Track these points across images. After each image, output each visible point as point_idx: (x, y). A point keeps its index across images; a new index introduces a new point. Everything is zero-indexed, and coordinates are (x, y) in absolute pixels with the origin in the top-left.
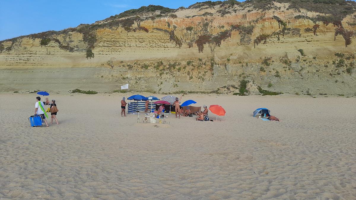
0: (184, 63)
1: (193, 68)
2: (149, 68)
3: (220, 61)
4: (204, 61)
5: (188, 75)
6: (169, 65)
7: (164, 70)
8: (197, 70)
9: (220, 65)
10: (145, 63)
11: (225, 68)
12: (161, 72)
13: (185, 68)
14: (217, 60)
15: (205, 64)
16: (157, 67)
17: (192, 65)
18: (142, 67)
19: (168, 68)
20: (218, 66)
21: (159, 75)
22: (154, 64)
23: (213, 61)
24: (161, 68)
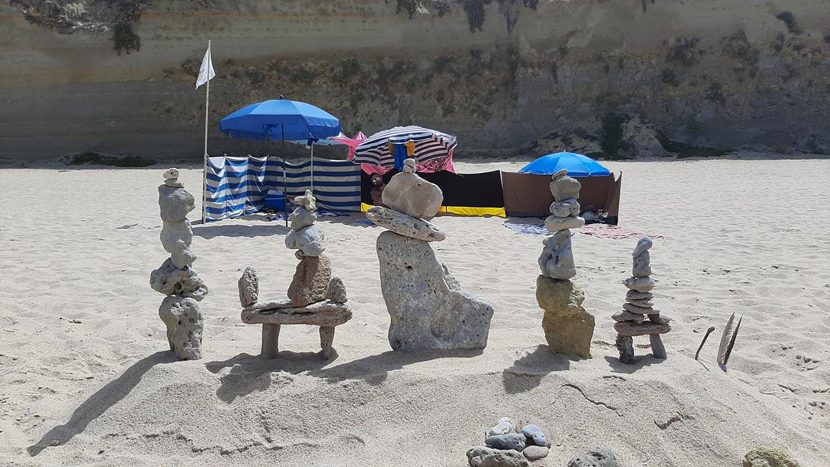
0: (425, 65)
1: (450, 77)
2: (317, 82)
3: (536, 55)
4: (486, 57)
5: (439, 101)
6: (379, 72)
7: (363, 87)
8: (467, 86)
9: (536, 69)
10: (303, 65)
11: (552, 78)
12: (354, 93)
13: (428, 80)
14: (526, 50)
15: (490, 68)
16: (340, 80)
17: (451, 71)
18: (295, 79)
19: (376, 81)
20: (530, 71)
21: (347, 104)
22: (332, 69)
23: (514, 58)
24: (355, 80)
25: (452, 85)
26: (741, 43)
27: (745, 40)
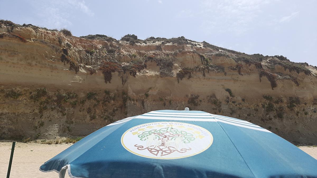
0: (82, 95)
1: (95, 102)
2: (20, 98)
3: (135, 95)
4: (112, 95)
7: (48, 103)
8: (103, 107)
9: (135, 102)
10: (14, 89)
11: (142, 106)
12: (42, 106)
13: (83, 102)
14: (131, 93)
15: (114, 99)
16: (35, 98)
18: (7, 96)
19: (55, 101)
20: (133, 102)
21: (37, 111)
22: (31, 93)
23: (125, 96)
24: (43, 99)
25: (95, 106)
26: (214, 99)
27: (216, 98)
